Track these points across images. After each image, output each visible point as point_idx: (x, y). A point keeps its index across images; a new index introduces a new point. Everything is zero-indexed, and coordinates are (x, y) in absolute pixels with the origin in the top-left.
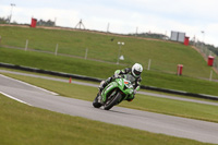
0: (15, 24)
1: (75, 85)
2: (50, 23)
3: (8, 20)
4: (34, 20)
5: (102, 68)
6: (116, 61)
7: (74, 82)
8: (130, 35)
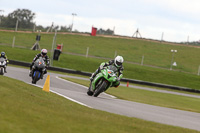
0: (76, 32)
1: (132, 89)
2: (109, 32)
3: (70, 28)
4: (94, 29)
5: (157, 73)
6: (169, 67)
7: (131, 86)
8: (182, 43)
